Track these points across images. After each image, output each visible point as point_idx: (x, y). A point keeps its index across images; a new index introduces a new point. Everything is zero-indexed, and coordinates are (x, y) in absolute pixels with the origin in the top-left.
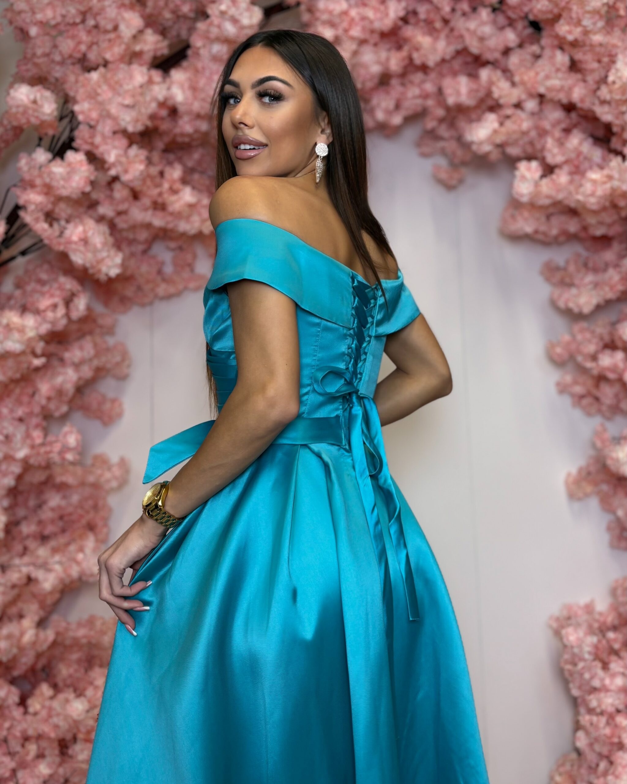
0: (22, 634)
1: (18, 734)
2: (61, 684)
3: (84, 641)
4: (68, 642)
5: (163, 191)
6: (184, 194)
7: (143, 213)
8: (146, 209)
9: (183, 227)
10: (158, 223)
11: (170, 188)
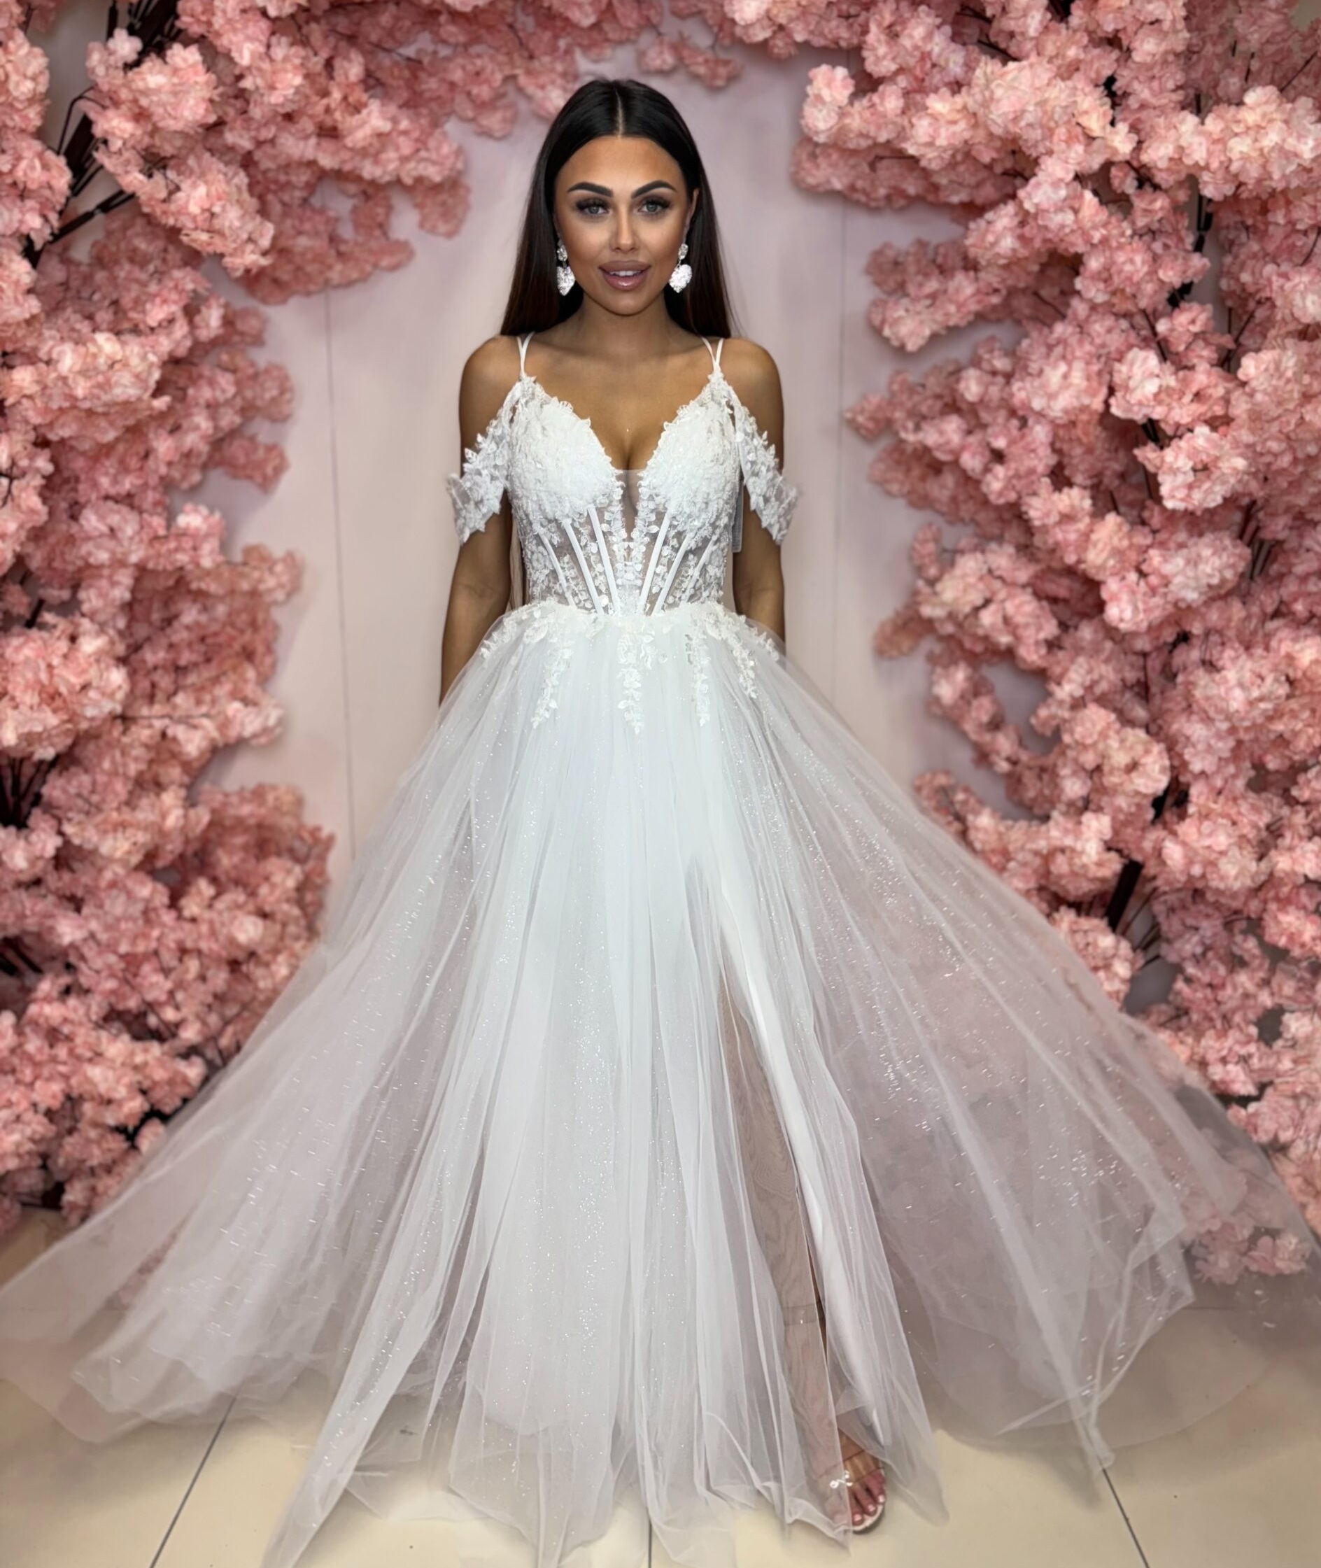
0: (164, 816)
1: (173, 945)
2: (223, 878)
3: (252, 821)
4: (228, 823)
5: (333, 106)
6: (369, 114)
7: (302, 144)
8: (307, 137)
9: (369, 170)
10: (327, 161)
11: (345, 98)
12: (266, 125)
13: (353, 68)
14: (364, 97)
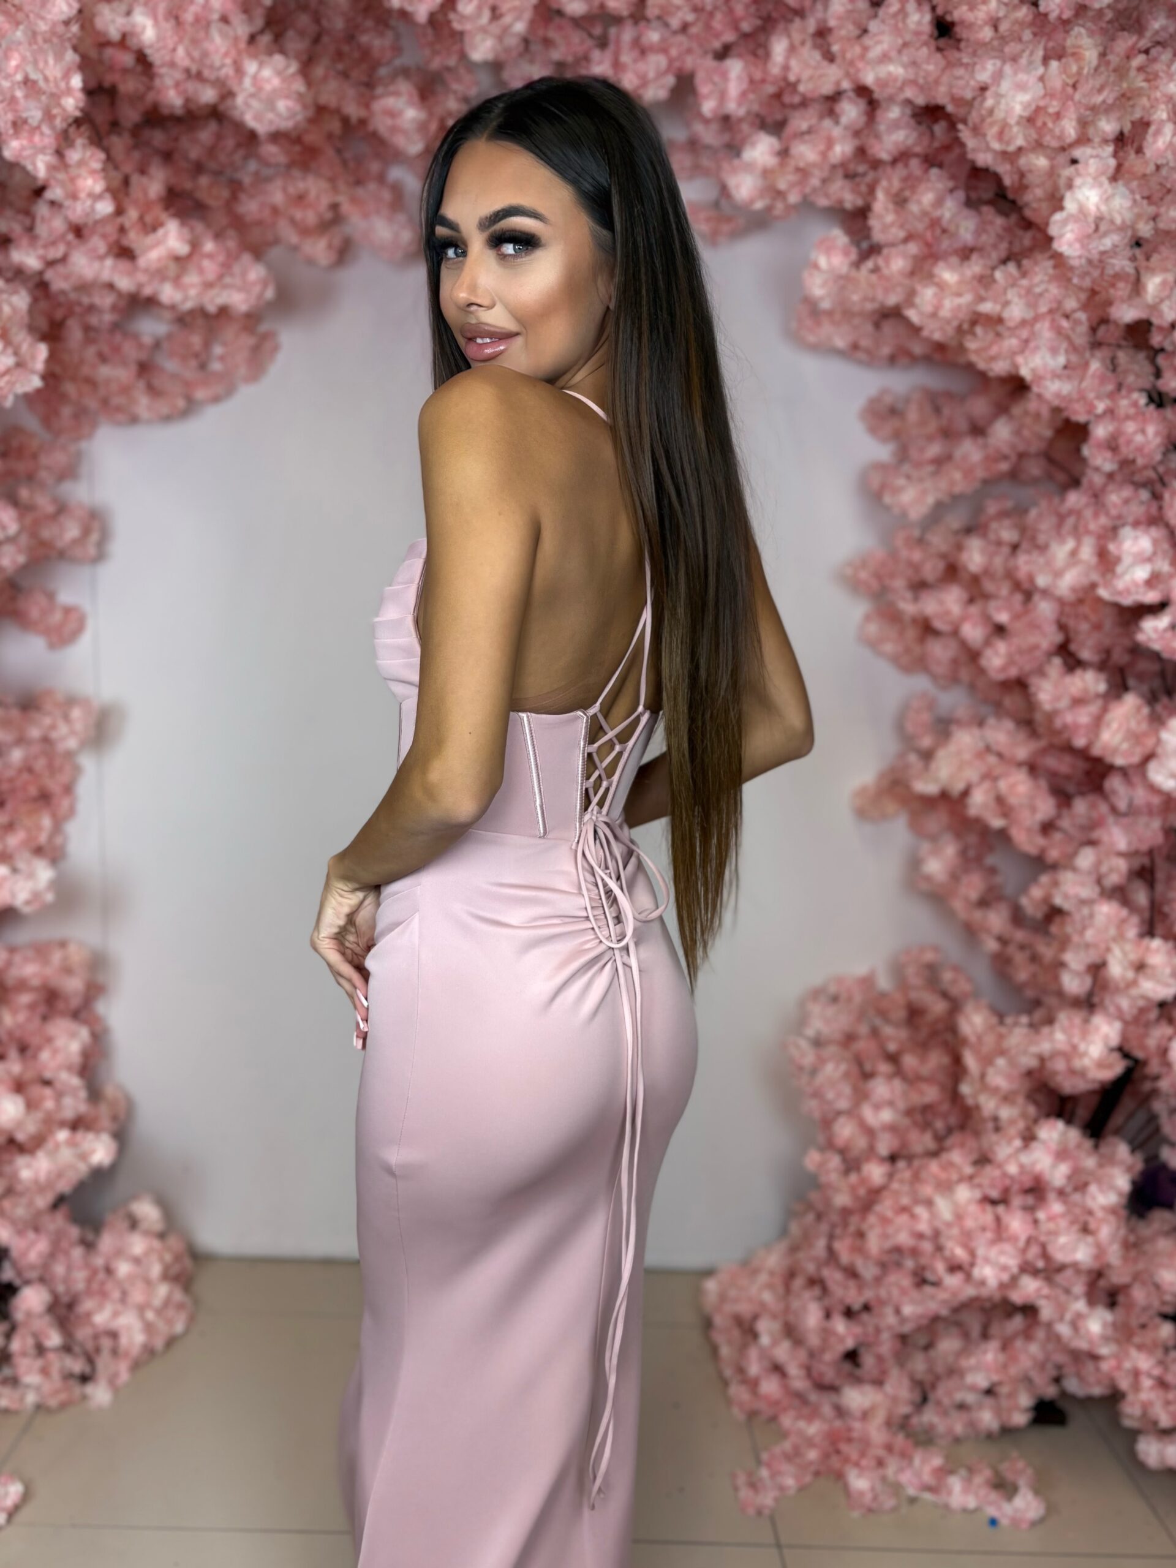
5: (127, 224)
6: (166, 235)
7: (96, 265)
8: (101, 258)
9: (168, 293)
10: (125, 284)
11: (141, 218)
12: (54, 243)
13: (154, 185)
14: (163, 216)
